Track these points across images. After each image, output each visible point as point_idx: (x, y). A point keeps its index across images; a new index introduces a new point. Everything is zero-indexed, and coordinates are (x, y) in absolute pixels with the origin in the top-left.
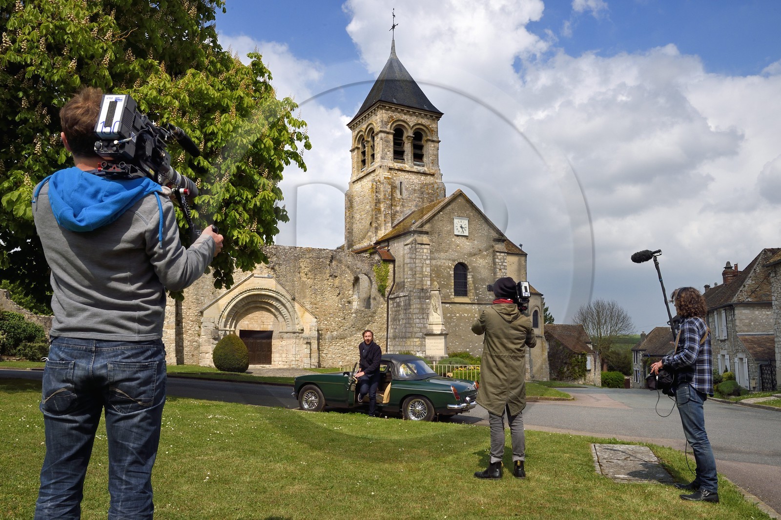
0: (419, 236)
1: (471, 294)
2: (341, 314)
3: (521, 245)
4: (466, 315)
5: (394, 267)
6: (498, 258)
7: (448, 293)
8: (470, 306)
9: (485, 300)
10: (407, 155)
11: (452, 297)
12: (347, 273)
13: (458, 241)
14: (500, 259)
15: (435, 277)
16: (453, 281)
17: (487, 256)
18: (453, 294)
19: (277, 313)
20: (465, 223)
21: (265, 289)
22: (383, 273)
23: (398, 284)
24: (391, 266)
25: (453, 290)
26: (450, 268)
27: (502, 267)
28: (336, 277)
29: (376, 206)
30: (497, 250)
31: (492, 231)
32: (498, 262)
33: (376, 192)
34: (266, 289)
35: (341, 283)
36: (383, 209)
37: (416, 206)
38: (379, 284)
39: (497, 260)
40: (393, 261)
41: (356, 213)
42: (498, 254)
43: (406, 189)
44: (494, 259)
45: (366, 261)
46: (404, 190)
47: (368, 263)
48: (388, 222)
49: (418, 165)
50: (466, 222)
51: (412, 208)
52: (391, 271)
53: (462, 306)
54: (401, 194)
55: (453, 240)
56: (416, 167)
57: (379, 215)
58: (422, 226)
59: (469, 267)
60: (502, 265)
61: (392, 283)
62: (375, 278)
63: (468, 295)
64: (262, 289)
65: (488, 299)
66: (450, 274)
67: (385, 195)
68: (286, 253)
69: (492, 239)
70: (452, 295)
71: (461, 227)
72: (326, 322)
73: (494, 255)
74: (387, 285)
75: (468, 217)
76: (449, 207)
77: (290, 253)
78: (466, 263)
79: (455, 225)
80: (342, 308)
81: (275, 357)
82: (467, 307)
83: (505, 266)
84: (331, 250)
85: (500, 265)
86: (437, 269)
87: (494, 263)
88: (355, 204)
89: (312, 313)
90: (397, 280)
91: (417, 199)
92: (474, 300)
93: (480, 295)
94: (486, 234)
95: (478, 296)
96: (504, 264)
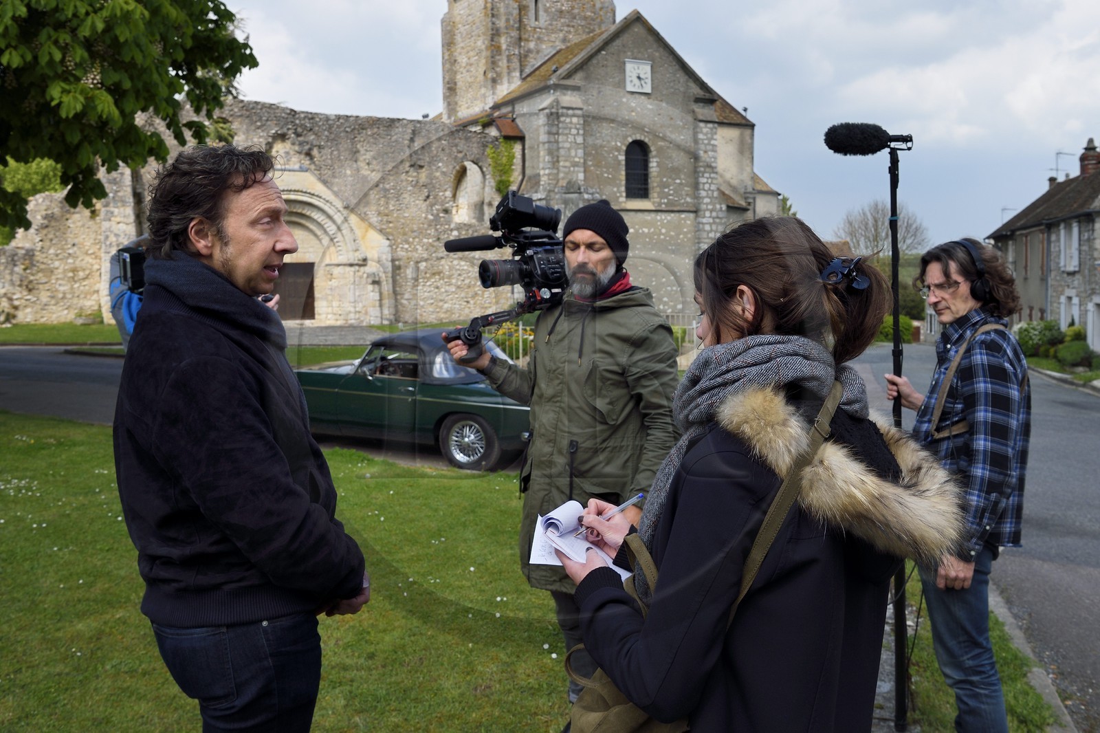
0: (565, 95)
1: (654, 194)
2: (432, 232)
3: (745, 110)
4: (646, 230)
5: (523, 149)
6: (702, 132)
7: (615, 193)
8: (653, 215)
9: (679, 205)
11: (623, 199)
12: (441, 160)
13: (633, 102)
14: (706, 134)
15: (592, 165)
16: (623, 173)
17: (683, 127)
18: (624, 194)
19: (319, 232)
20: (645, 69)
21: (295, 191)
22: (504, 160)
23: (530, 178)
24: (517, 148)
25: (623, 189)
26: (618, 149)
27: (709, 148)
28: (421, 167)
29: (492, 40)
30: (701, 117)
31: (692, 84)
32: (703, 140)
33: (493, 16)
34: (298, 191)
35: (431, 177)
36: (504, 47)
37: (564, 40)
38: (498, 178)
39: (701, 136)
40: (521, 139)
41: (460, 54)
42: (702, 125)
43: (546, 10)
44: (695, 134)
45: (474, 140)
46: (541, 13)
47: (478, 143)
48: (515, 69)
50: (648, 68)
51: (557, 43)
52: (518, 155)
53: (640, 215)
54: (536, 19)
55: (624, 100)
57: (498, 57)
58: (569, 75)
59: (652, 148)
60: (709, 144)
61: (520, 178)
62: (490, 168)
63: (651, 196)
64: (291, 191)
65: (683, 204)
66: (619, 162)
67: (508, 20)
68: (331, 127)
69: (693, 99)
70: (621, 196)
71: (639, 78)
72: (406, 246)
73: (695, 127)
74: (512, 179)
75: (651, 58)
76: (618, 42)
77: (338, 127)
78: (646, 140)
79: (628, 73)
80: (432, 221)
81: (320, 306)
82: (648, 217)
83: (714, 145)
84: (412, 121)
85: (706, 145)
86: (597, 153)
87: (696, 141)
88: (458, 38)
89: (381, 231)
90: (528, 172)
91: (566, 29)
92: (660, 204)
93: (670, 195)
94: (682, 89)
95: (667, 198)
96: (713, 142)
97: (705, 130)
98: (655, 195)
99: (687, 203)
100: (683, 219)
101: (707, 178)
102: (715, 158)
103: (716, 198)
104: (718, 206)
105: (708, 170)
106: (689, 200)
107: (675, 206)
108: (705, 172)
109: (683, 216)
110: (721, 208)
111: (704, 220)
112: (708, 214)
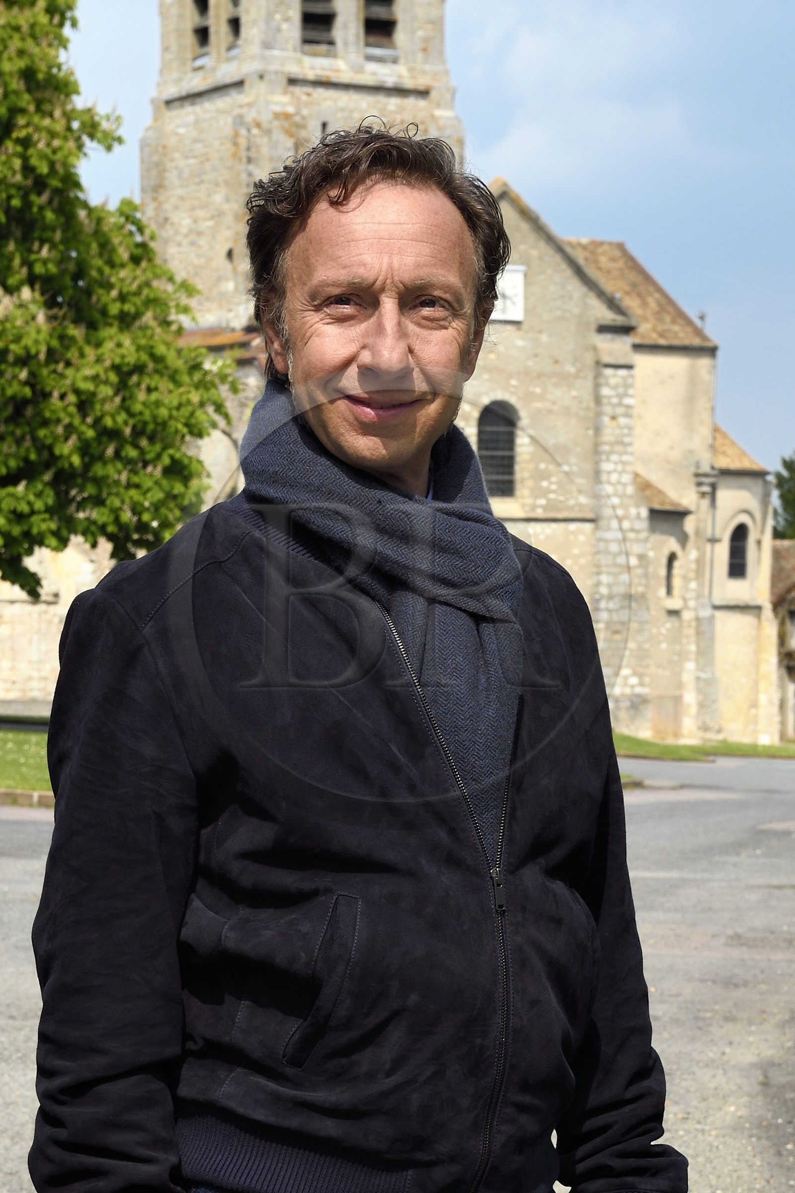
3: (702, 318)
6: (607, 384)
9: (567, 509)
10: (345, 27)
14: (615, 388)
17: (577, 376)
20: (514, 282)
26: (465, 417)
27: (620, 410)
30: (607, 359)
31: (594, 302)
32: (609, 397)
39: (605, 391)
42: (609, 372)
44: (597, 386)
49: (380, 60)
50: (517, 280)
56: (372, 67)
59: (522, 414)
60: (620, 404)
63: (517, 492)
65: (574, 507)
69: (594, 327)
73: (598, 376)
75: (525, 263)
78: (513, 402)
83: (628, 407)
85: (614, 406)
87: (598, 399)
92: (534, 507)
93: (551, 492)
94: (576, 311)
95: (544, 496)
96: (627, 401)
97: (613, 381)
98: (526, 492)
99: (580, 505)
100: (572, 533)
101: (616, 463)
102: (630, 428)
103: (631, 497)
104: (633, 511)
105: (618, 448)
106: (583, 499)
107: (559, 510)
108: (611, 452)
109: (573, 526)
110: (639, 514)
111: (609, 535)
112: (614, 524)
